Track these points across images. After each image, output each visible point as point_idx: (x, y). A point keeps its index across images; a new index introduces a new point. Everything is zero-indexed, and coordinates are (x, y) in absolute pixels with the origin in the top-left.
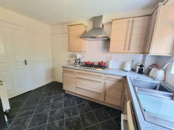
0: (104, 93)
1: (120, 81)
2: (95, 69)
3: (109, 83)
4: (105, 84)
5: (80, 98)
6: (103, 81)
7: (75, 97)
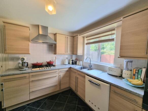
0: (59, 83)
1: (67, 71)
2: (50, 68)
3: (62, 74)
4: (60, 77)
5: (35, 102)
6: (57, 75)
7: (28, 105)
